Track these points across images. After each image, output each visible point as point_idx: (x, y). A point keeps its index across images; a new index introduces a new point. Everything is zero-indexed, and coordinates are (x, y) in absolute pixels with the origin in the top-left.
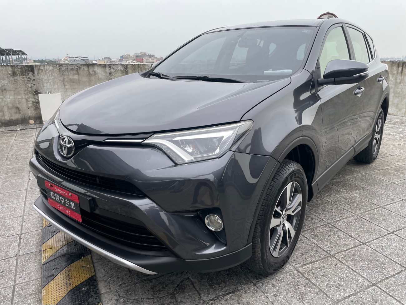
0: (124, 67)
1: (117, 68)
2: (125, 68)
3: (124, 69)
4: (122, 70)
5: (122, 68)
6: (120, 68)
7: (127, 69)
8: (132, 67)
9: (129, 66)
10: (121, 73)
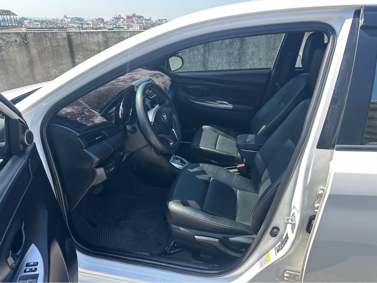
0: (21, 36)
1: (9, 38)
2: (23, 38)
3: (22, 40)
4: (18, 41)
5: (19, 39)
6: (14, 38)
7: (26, 41)
8: (34, 37)
9: (29, 36)
10: (18, 47)
